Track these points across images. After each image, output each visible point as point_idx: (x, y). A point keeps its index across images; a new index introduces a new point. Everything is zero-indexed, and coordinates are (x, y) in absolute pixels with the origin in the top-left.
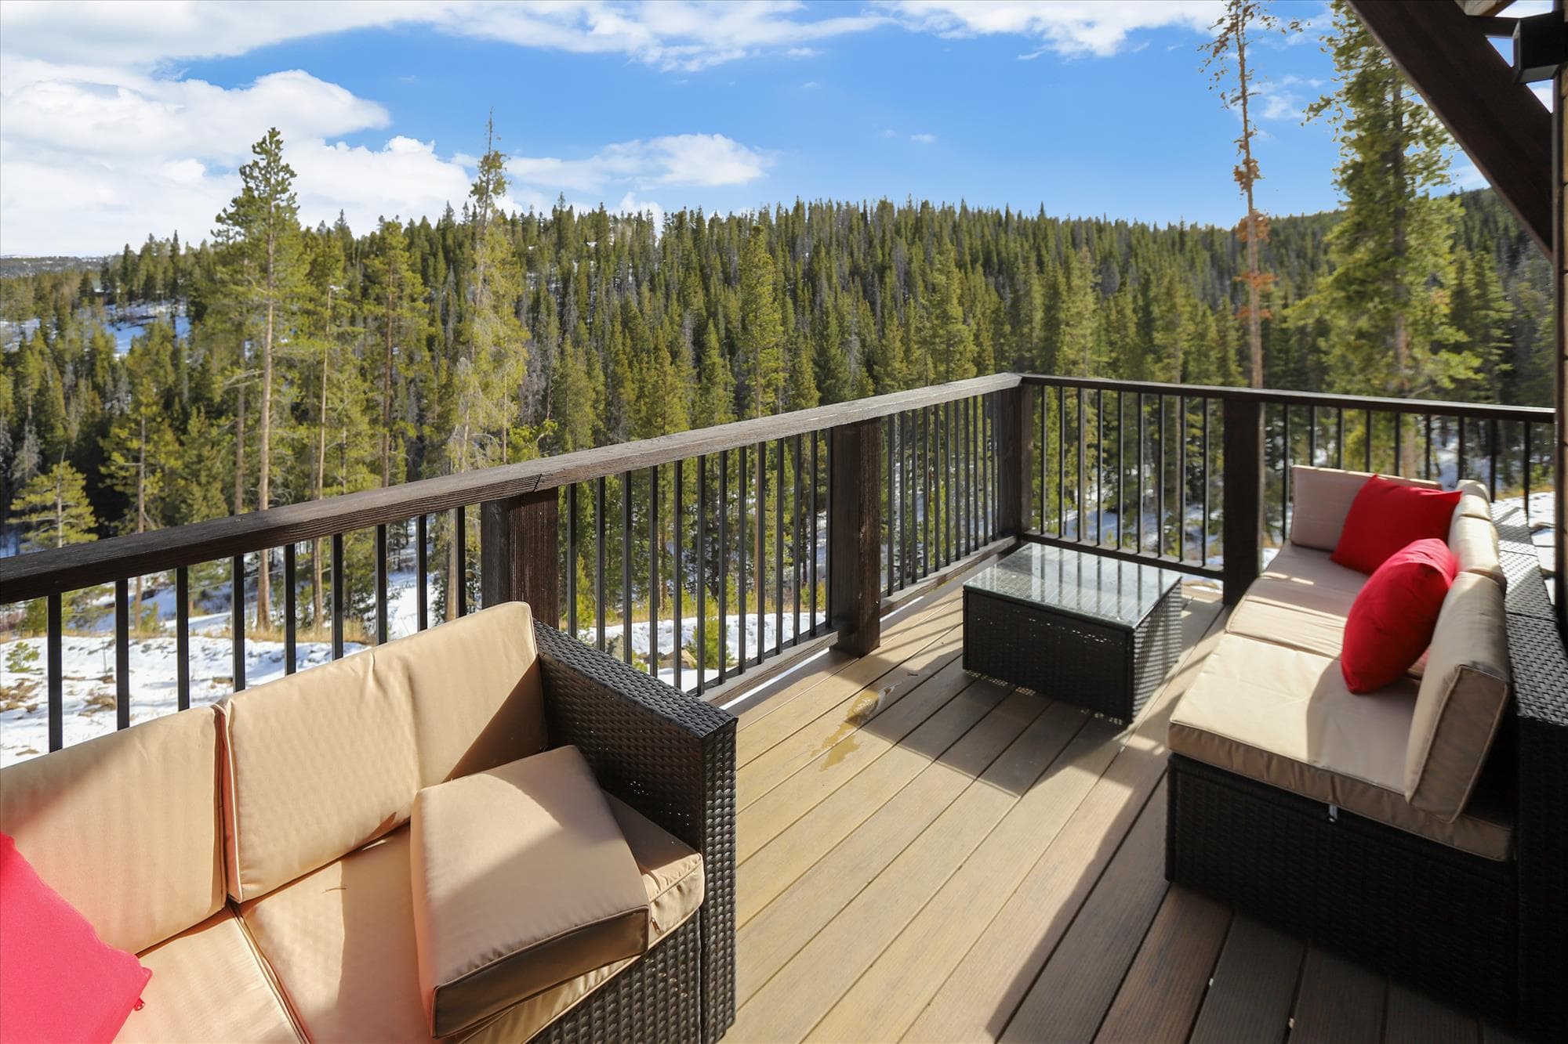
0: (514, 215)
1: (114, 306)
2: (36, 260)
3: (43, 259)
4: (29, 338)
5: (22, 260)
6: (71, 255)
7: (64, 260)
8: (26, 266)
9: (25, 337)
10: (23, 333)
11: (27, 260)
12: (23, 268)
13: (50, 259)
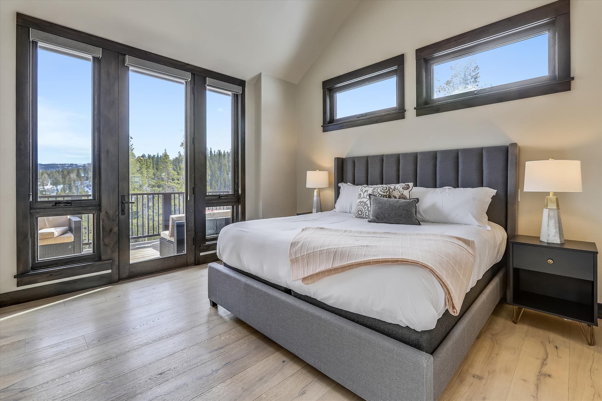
0: (224, 152)
1: (88, 181)
2: (63, 164)
3: (65, 164)
4: (60, 191)
5: (58, 164)
6: (74, 163)
7: (72, 165)
8: (59, 166)
9: (58, 191)
10: (57, 190)
11: (60, 164)
12: (58, 167)
13: (67, 164)
